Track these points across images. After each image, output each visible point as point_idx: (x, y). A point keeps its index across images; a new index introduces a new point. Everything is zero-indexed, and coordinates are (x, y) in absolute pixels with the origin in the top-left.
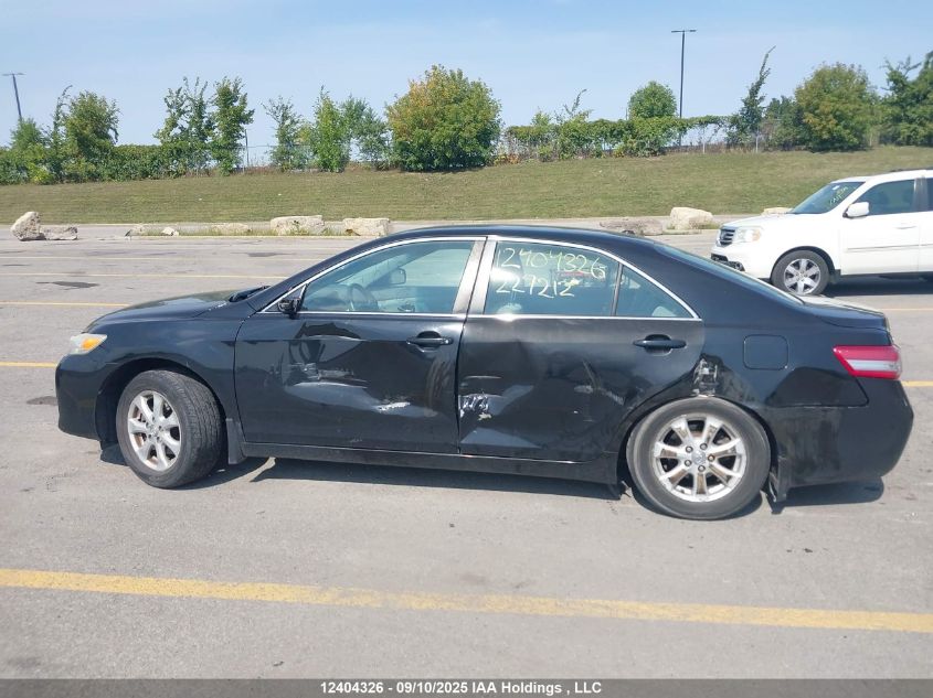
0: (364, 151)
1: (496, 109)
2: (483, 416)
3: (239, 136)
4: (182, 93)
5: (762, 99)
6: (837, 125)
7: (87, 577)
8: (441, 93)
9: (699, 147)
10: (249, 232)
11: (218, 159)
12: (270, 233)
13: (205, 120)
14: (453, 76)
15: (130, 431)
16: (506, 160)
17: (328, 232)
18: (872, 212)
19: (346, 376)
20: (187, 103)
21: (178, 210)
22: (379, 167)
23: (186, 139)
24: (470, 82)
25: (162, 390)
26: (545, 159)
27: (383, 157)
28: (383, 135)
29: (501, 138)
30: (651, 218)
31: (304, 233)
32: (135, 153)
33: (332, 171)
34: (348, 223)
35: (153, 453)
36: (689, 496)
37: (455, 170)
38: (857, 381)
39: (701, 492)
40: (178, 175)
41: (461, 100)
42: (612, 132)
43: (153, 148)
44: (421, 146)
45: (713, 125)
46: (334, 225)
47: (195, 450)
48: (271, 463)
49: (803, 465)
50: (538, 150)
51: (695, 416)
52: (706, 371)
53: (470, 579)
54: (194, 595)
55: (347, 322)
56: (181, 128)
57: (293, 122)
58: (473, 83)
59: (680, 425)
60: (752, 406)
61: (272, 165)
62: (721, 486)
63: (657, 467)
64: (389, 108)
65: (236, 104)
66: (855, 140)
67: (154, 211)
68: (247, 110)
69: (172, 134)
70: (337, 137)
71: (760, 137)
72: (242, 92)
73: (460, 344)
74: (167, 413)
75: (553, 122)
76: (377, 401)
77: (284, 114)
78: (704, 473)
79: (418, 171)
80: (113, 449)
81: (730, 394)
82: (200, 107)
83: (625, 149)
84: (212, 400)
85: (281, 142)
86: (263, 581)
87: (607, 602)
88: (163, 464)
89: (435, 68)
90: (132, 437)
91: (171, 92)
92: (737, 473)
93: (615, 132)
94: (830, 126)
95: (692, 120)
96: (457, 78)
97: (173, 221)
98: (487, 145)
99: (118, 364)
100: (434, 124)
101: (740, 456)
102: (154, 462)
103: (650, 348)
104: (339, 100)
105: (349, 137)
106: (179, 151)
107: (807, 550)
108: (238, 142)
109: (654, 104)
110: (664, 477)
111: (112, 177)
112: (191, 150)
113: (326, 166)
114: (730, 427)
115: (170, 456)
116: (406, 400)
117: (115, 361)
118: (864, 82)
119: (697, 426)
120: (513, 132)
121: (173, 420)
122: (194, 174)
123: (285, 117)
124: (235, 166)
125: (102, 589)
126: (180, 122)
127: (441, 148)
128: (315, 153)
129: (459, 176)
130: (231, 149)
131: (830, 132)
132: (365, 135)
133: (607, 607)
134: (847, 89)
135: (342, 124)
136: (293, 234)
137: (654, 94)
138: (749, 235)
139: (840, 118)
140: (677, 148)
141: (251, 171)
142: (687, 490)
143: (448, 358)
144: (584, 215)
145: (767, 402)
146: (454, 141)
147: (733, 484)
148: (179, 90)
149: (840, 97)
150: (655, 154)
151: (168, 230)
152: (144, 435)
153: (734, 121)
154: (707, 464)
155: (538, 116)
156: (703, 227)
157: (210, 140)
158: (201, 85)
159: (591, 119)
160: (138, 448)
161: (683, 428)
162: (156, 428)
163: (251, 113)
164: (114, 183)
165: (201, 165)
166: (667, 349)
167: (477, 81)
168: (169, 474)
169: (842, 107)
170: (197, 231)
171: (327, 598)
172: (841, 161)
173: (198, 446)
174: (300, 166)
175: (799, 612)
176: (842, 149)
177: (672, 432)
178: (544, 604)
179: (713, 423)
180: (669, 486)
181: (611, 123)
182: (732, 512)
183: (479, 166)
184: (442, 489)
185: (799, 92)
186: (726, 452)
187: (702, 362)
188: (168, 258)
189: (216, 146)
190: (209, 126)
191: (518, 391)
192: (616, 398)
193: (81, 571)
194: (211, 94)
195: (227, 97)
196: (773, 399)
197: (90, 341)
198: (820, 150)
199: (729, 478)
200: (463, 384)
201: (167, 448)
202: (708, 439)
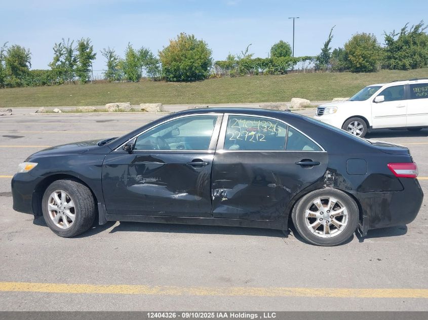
0: (148, 72)
1: (210, 53)
2: (224, 199)
3: (89, 66)
4: (61, 45)
5: (330, 49)
6: (363, 60)
7: (32, 284)
8: (184, 46)
9: (302, 70)
10: (95, 111)
11: (79, 76)
12: (105, 111)
13: (73, 58)
14: (190, 38)
15: (49, 209)
16: (215, 77)
17: (133, 110)
18: (386, 100)
19: (157, 181)
20: (64, 50)
21: (61, 100)
22: (156, 80)
23: (64, 67)
24: (198, 40)
25: (66, 189)
26: (232, 76)
27: (158, 75)
28: (158, 65)
29: (212, 66)
30: (282, 103)
31: (121, 111)
32: (39, 73)
33: (133, 82)
34: (143, 106)
35: (61, 220)
36: (322, 235)
37: (191, 81)
38: (398, 179)
39: (327, 233)
40: (60, 84)
41: (194, 49)
42: (263, 64)
43: (48, 71)
44: (175, 70)
45: (308, 60)
46: (136, 107)
47: (83, 219)
48: (118, 224)
49: (375, 219)
50: (229, 72)
51: (324, 197)
52: (329, 176)
53: (222, 279)
54: (87, 292)
55: (158, 155)
56: (61, 62)
57: (115, 59)
58: (199, 41)
59: (317, 201)
60: (351, 192)
61: (105, 79)
62: (336, 230)
63: (307, 222)
64: (160, 53)
65: (88, 50)
66: (371, 67)
67: (49, 101)
68: (93, 53)
69: (57, 64)
70: (135, 66)
71: (330, 66)
72: (90, 45)
73: (212, 164)
74: (68, 201)
75: (236, 59)
76: (172, 193)
77: (111, 55)
78: (329, 224)
79: (174, 81)
80: (40, 219)
81: (340, 187)
82: (70, 52)
83: (269, 71)
84: (90, 194)
85: (109, 68)
86: (121, 284)
87: (290, 289)
88: (66, 226)
89: (182, 34)
90: (50, 213)
91: (56, 44)
92: (344, 223)
93: (264, 64)
94: (360, 61)
95: (299, 58)
96: (192, 39)
97: (59, 106)
98: (206, 70)
99: (44, 177)
100: (181, 60)
101: (345, 216)
102: (61, 224)
103: (304, 166)
104: (137, 49)
105: (142, 66)
106: (60, 73)
107: (379, 260)
108: (89, 68)
109: (282, 51)
110: (310, 227)
111: (28, 85)
112: (66, 72)
113: (130, 79)
114: (341, 202)
115: (70, 221)
116: (186, 192)
117: (42, 175)
118: (375, 41)
119: (325, 202)
120: (218, 63)
121: (71, 204)
122: (68, 84)
123: (111, 57)
124: (87, 79)
125: (41, 290)
126: (61, 59)
127: (185, 71)
128: (126, 73)
129: (194, 84)
130: (85, 71)
131: (360, 64)
132: (149, 65)
133: (290, 291)
134: (368, 44)
135: (138, 60)
136: (116, 111)
137: (282, 46)
138: (331, 111)
139: (364, 57)
140: (292, 70)
141: (95, 82)
142: (321, 232)
143: (207, 172)
144: (251, 102)
145: (357, 190)
146: (191, 68)
147: (342, 229)
148: (60, 44)
149: (364, 48)
150: (282, 74)
151: (56, 110)
152: (56, 212)
153: (318, 58)
154: (330, 220)
155: (230, 56)
156: (306, 107)
157: (75, 67)
158: (71, 41)
159: (253, 58)
160: (53, 218)
161: (319, 203)
162: (62, 208)
163: (95, 54)
164: (29, 88)
165: (71, 79)
166: (311, 166)
167: (201, 40)
168: (69, 230)
169: (365, 53)
170: (70, 110)
171: (154, 291)
172: (365, 77)
173: (84, 216)
174: (118, 80)
175: (380, 290)
176: (366, 71)
177: (313, 205)
178: (260, 290)
179: (333, 200)
180: (312, 231)
181: (262, 59)
182: (342, 242)
183: (202, 79)
184: (203, 235)
185: (346, 46)
186: (339, 214)
187: (327, 172)
188: (57, 123)
189: (78, 70)
190: (75, 61)
191: (240, 187)
192: (288, 190)
193: (29, 281)
194: (75, 46)
195: (83, 47)
196: (360, 188)
197: (30, 166)
198: (356, 72)
199: (340, 226)
200: (214, 184)
201: (68, 218)
202: (331, 208)
